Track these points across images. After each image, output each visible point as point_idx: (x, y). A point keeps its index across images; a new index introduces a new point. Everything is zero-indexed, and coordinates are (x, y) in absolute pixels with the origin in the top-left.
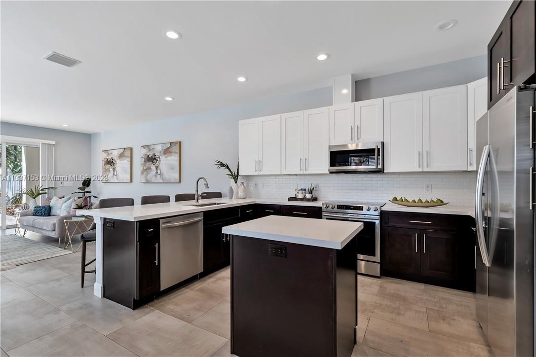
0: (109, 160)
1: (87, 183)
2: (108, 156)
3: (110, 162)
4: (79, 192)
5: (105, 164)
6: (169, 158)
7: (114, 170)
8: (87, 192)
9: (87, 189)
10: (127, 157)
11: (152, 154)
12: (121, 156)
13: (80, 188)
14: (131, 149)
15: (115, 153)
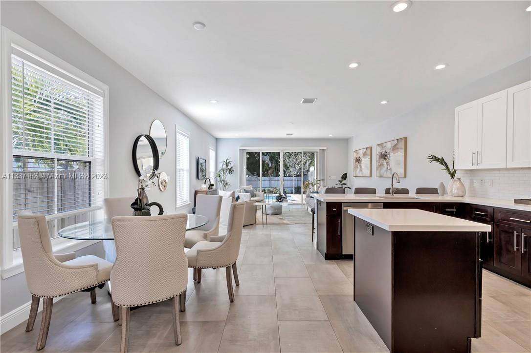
1: (345, 177)
2: (357, 155)
3: (358, 160)
4: (339, 184)
5: (355, 162)
6: (396, 154)
7: (360, 166)
8: (344, 184)
9: (344, 182)
10: (368, 155)
11: (384, 151)
12: (365, 154)
13: (339, 181)
14: (371, 148)
15: (361, 152)
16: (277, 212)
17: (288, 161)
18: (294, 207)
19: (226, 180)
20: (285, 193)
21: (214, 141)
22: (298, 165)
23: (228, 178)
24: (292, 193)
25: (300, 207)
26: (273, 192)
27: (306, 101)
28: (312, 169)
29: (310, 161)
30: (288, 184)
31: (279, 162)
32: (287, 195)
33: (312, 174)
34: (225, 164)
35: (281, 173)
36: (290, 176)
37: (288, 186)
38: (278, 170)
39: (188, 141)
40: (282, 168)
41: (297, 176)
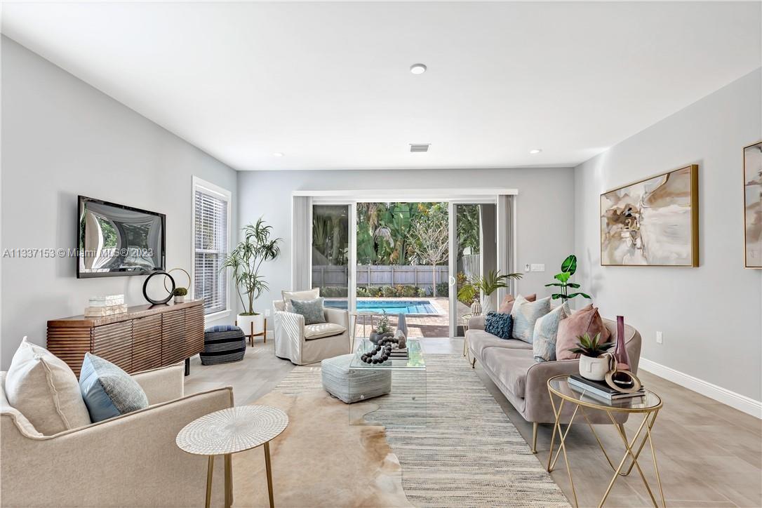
0: (618, 213)
2: (616, 204)
3: (622, 217)
4: (556, 285)
5: (608, 224)
8: (571, 285)
9: (570, 279)
10: (681, 194)
22: (443, 243)
24: (431, 295)
31: (409, 239)
36: (428, 264)
37: (426, 281)
38: (406, 253)
41: (440, 264)
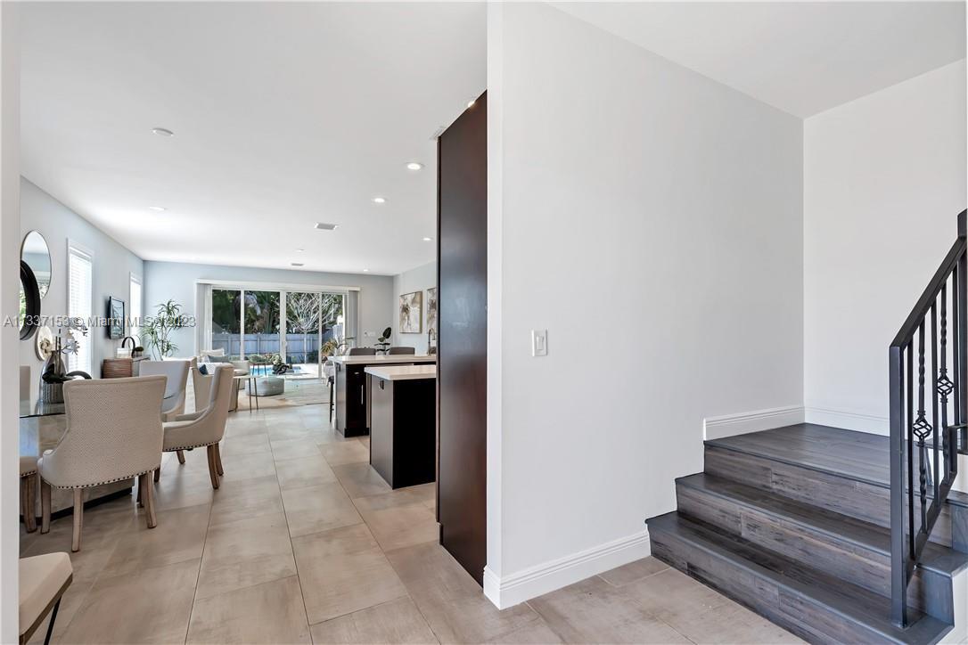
0: (405, 306)
1: (388, 333)
2: (404, 302)
3: (405, 309)
4: (380, 344)
5: (402, 312)
7: (408, 317)
8: (387, 344)
9: (387, 341)
10: (418, 303)
11: (435, 298)
12: (414, 301)
13: (379, 339)
14: (421, 293)
15: (410, 298)
16: (275, 390)
17: (294, 304)
18: (305, 382)
19: (168, 339)
20: (289, 359)
21: (138, 266)
22: (315, 312)
23: (172, 335)
24: (303, 362)
25: (316, 382)
26: (264, 361)
27: (321, 226)
28: (341, 320)
29: (337, 306)
30: (295, 346)
31: (278, 307)
32: (294, 365)
33: (340, 329)
34: (165, 309)
35: (282, 326)
36: (298, 333)
37: (296, 350)
38: (274, 321)
39: (90, 268)
40: (283, 317)
41: (312, 333)
